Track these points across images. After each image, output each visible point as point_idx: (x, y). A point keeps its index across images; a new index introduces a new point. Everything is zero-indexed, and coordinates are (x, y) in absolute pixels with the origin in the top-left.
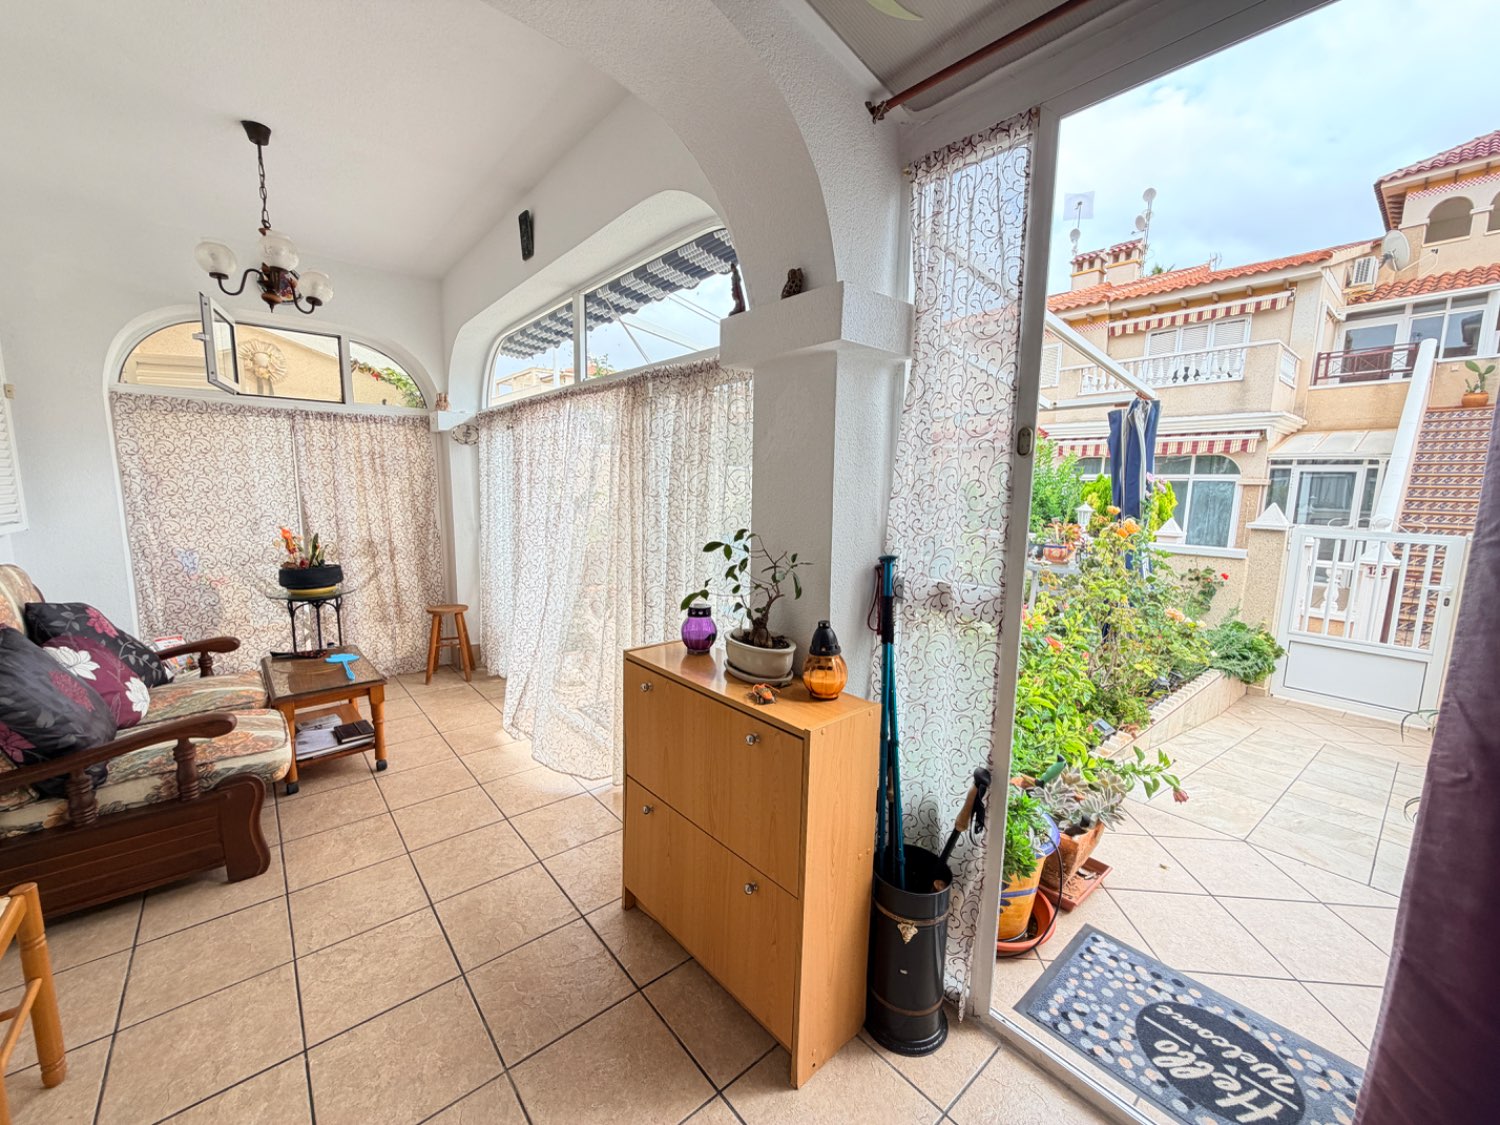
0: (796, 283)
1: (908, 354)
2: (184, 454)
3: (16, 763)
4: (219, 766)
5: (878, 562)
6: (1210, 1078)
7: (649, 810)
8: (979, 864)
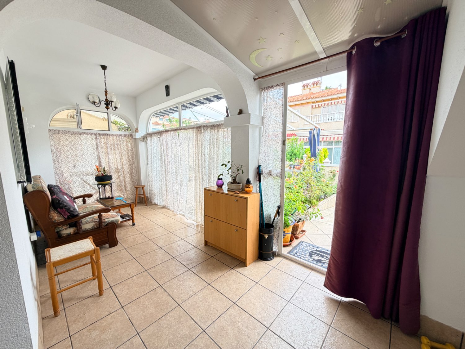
0: (241, 112)
1: (262, 125)
2: (68, 146)
3: (65, 219)
4: (106, 220)
5: (258, 167)
6: (321, 259)
7: (212, 221)
8: (279, 224)
